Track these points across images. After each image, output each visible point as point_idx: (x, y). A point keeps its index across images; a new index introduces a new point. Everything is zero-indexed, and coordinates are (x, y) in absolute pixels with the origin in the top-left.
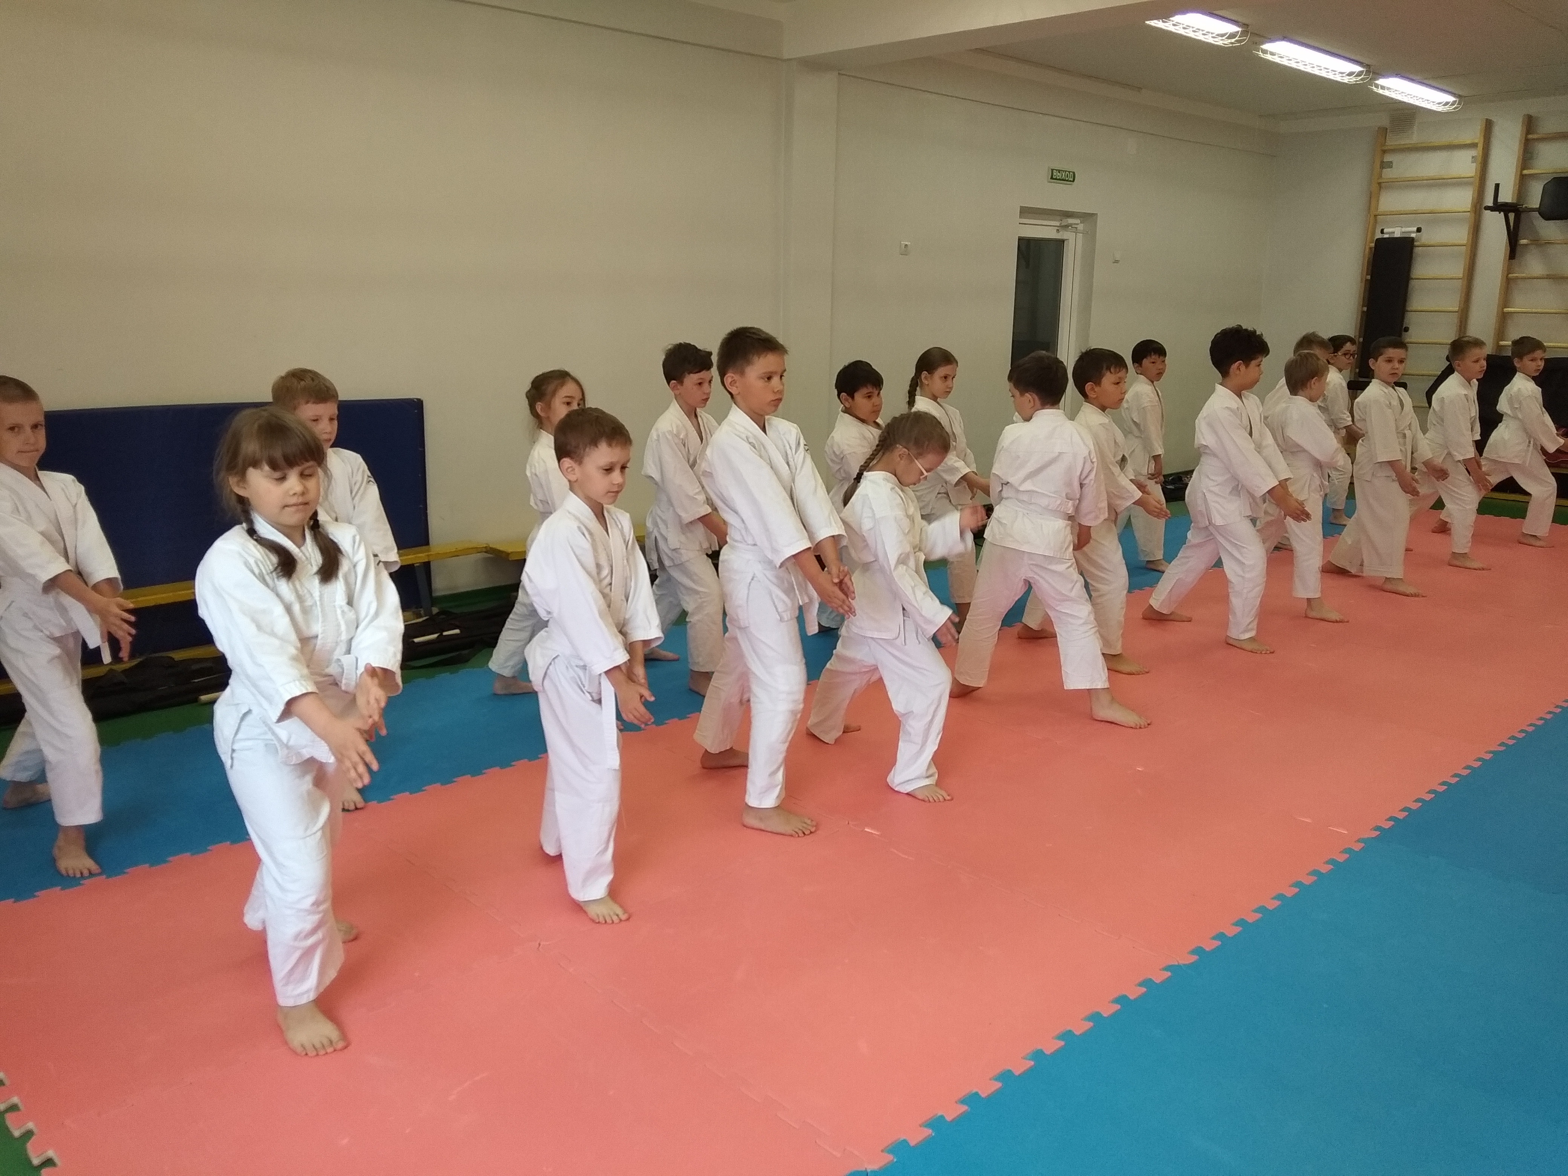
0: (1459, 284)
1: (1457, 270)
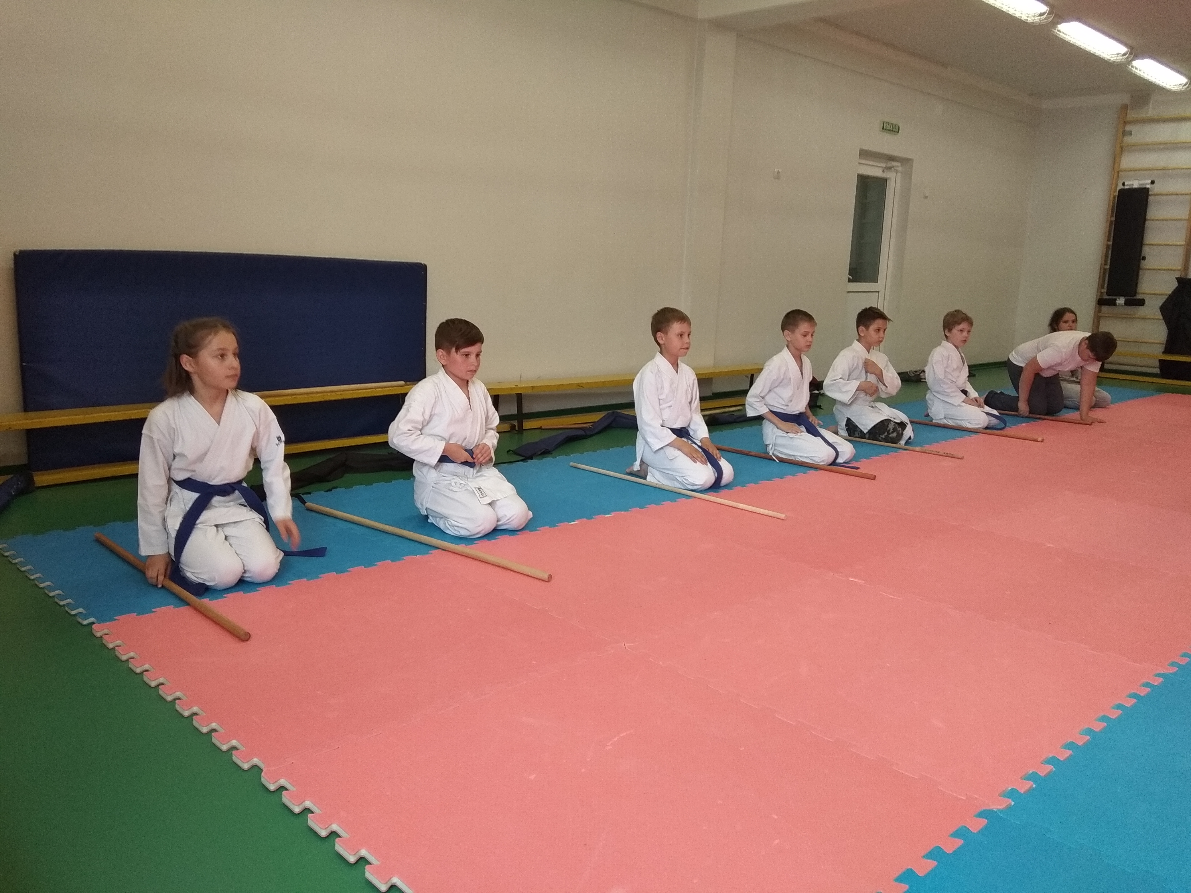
0: (1185, 225)
1: (1183, 213)
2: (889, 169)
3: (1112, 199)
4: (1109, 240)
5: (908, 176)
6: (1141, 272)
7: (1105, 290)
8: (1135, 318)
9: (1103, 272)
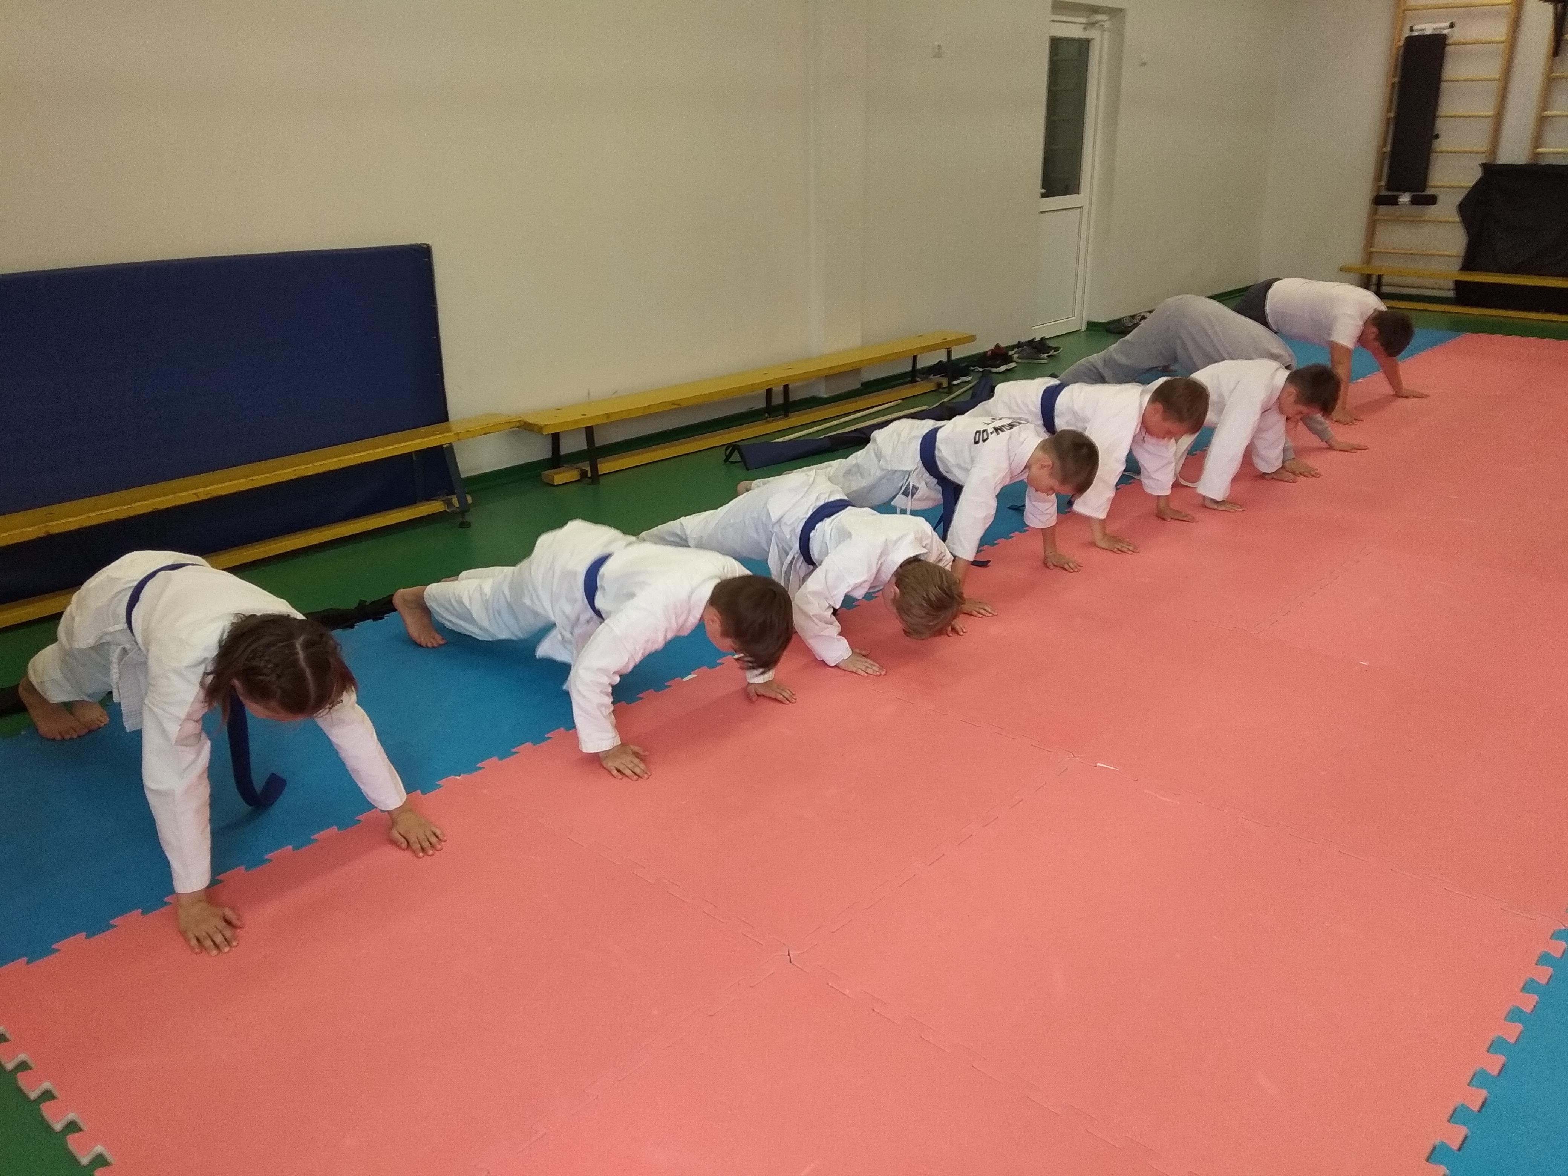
0: (1495, 85)
1: (1492, 69)
2: (1091, 25)
3: (1395, 51)
4: (1389, 112)
5: (1118, 35)
6: (1433, 156)
7: (1383, 183)
8: (1423, 221)
9: (1381, 156)
